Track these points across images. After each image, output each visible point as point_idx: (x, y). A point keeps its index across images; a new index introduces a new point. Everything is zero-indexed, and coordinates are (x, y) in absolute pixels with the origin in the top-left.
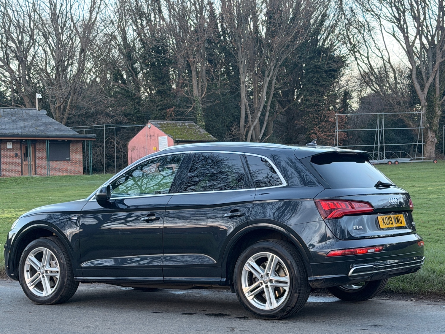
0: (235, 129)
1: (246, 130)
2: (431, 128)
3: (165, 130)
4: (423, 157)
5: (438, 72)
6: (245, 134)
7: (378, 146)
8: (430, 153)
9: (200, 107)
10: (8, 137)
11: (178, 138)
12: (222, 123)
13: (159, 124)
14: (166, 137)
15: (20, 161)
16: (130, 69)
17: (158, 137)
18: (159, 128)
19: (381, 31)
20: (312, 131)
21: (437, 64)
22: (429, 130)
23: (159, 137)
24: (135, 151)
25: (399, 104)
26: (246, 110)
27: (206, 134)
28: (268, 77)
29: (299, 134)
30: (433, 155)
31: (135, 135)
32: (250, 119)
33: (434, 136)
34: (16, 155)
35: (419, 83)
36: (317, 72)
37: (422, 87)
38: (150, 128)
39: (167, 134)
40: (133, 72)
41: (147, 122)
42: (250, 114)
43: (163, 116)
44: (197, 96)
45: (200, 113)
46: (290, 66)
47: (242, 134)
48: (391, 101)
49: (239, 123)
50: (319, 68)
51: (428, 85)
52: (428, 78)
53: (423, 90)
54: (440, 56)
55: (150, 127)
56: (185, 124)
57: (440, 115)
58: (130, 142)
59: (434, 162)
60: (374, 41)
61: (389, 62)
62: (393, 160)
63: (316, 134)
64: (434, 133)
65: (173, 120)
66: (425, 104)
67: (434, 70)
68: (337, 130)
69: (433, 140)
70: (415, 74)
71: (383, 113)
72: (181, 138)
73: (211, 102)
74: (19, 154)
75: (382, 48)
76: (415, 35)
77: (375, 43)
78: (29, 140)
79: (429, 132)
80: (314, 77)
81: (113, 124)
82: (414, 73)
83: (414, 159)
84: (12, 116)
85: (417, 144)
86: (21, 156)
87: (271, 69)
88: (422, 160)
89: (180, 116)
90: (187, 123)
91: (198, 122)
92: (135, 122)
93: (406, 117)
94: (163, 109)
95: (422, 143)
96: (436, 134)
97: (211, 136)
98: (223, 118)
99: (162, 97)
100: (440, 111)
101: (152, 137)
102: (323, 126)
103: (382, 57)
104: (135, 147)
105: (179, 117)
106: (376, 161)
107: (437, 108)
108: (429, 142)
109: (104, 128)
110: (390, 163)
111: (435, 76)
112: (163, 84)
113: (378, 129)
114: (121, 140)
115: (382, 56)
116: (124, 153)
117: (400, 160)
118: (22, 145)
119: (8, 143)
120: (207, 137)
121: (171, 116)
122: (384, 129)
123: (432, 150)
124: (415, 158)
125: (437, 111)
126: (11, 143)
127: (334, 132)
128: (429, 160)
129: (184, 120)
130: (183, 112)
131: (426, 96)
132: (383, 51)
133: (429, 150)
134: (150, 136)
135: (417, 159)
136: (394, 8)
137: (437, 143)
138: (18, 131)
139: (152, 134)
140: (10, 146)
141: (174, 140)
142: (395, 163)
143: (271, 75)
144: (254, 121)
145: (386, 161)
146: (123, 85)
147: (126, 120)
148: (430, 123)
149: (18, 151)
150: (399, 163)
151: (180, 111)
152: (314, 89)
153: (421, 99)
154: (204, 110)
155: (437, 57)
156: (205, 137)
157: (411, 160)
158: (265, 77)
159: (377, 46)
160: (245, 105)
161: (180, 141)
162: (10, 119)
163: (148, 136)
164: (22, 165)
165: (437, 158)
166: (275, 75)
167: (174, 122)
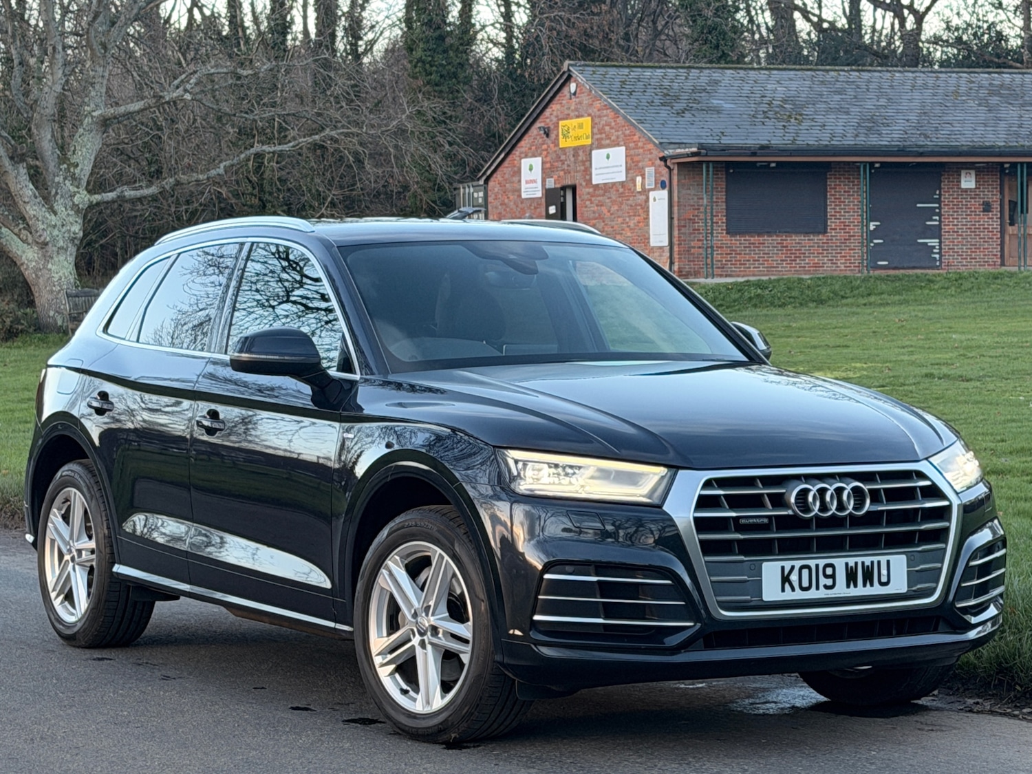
10: (960, 154)
15: (997, 225)
34: (987, 207)
74: (996, 206)
78: (1022, 164)
84: (990, 94)
86: (1002, 212)
118: (1006, 179)
119: (963, 173)
126: (973, 172)
138: (996, 137)
140: (968, 182)
149: (993, 196)
162: (983, 102)
164: (1002, 237)
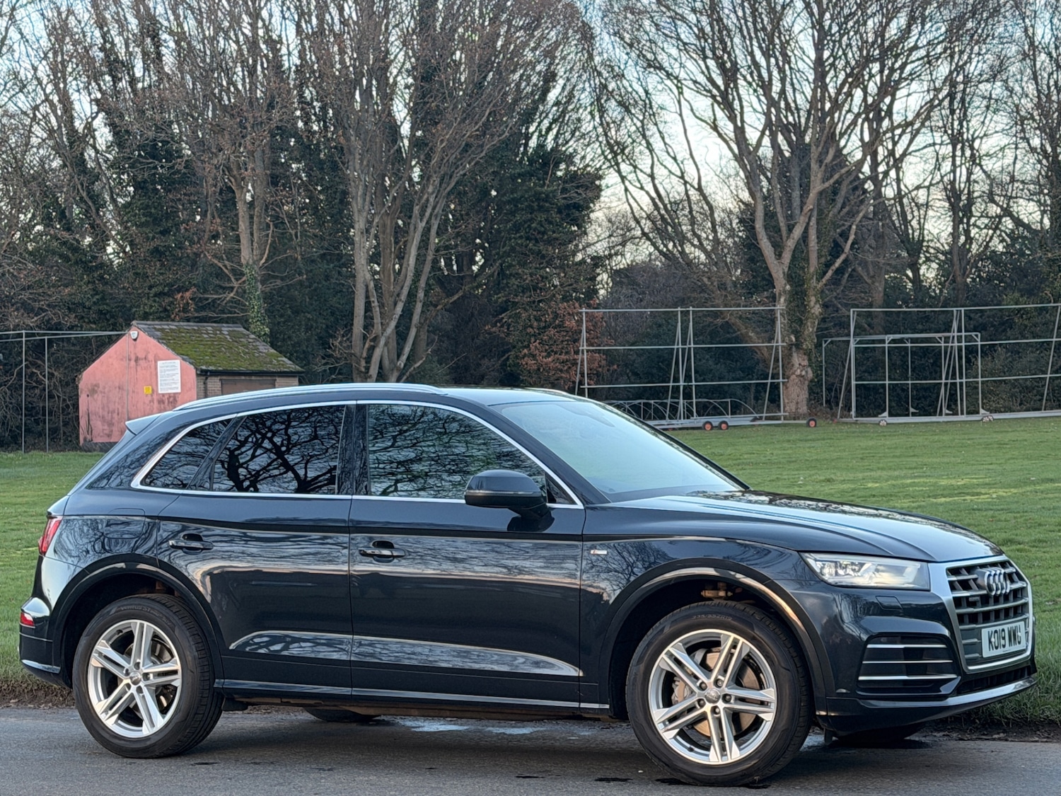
0: (340, 343)
1: (367, 346)
2: (798, 345)
3: (175, 344)
4: (782, 413)
5: (815, 213)
6: (365, 355)
7: (679, 387)
8: (797, 403)
9: (256, 291)
11: (206, 363)
12: (308, 328)
13: (158, 330)
14: (177, 362)
16: (84, 194)
17: (156, 362)
18: (159, 339)
19: (681, 115)
20: (526, 351)
21: (813, 195)
22: (794, 349)
23: (160, 363)
24: (98, 397)
25: (722, 286)
26: (367, 297)
27: (272, 355)
28: (421, 220)
29: (484, 356)
30: (804, 409)
31: (98, 357)
32: (377, 320)
33: (806, 363)
35: (770, 238)
36: (541, 208)
37: (778, 248)
38: (135, 340)
39: (179, 354)
40: (90, 204)
41: (129, 326)
42: (378, 309)
43: (165, 310)
44: (251, 262)
45: (256, 307)
46: (470, 195)
47: (358, 354)
48: (705, 280)
49: (351, 330)
50: (547, 199)
51: (791, 244)
52: (790, 229)
53: (779, 256)
54: (820, 175)
55: (137, 338)
56: (221, 331)
57: (821, 314)
58: (85, 373)
59: (808, 425)
60: (663, 138)
61: (700, 189)
62: (716, 420)
63: (534, 356)
64: (806, 357)
65: (188, 321)
66: (784, 288)
67: (806, 209)
68: (585, 347)
69: (804, 373)
70: (762, 218)
71: (691, 308)
72: (214, 364)
73: (282, 279)
75: (682, 154)
76: (761, 128)
77: (665, 144)
79: (795, 355)
80: (532, 220)
81: (40, 328)
82: (760, 214)
83: (761, 418)
85: (769, 381)
87: (428, 200)
88: (779, 419)
89: (207, 312)
90: (226, 329)
91: (252, 326)
92: (94, 326)
93: (740, 318)
94: (165, 294)
95: (781, 380)
96: (810, 360)
97: (284, 359)
98: (309, 316)
99: (162, 265)
100: (818, 306)
101: (142, 363)
102: (550, 338)
103: (682, 177)
104: (97, 385)
105: (203, 314)
106: (674, 422)
107: (813, 299)
108: (793, 377)
109: (24, 339)
110: (708, 427)
111: (808, 224)
112: (165, 232)
113: (680, 346)
114: (57, 368)
115: (682, 173)
116: (64, 400)
117: (732, 420)
120: (275, 362)
121: (185, 310)
122: (692, 346)
123: (801, 397)
124: (764, 415)
125: (812, 304)
127: (577, 352)
128: (794, 419)
129: (215, 322)
130: (214, 301)
131: (786, 270)
132: (685, 162)
133: (794, 396)
134: (137, 360)
135: (767, 418)
136: (711, 63)
137: (812, 381)
139: (141, 355)
141: (197, 369)
142: (719, 427)
143: (427, 214)
144: (388, 324)
145: (697, 421)
146: (66, 234)
147: (71, 319)
148: (797, 333)
150: (728, 427)
151: (207, 299)
152: (531, 250)
153: (774, 275)
154: (267, 297)
155: (812, 178)
156: (271, 362)
157: (755, 419)
158: (413, 221)
159: (670, 150)
160: (367, 286)
161: (211, 371)
163: (130, 360)
165: (812, 416)
166: (436, 216)
167: (193, 325)
